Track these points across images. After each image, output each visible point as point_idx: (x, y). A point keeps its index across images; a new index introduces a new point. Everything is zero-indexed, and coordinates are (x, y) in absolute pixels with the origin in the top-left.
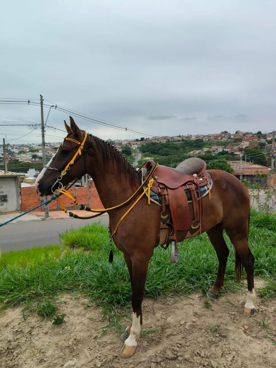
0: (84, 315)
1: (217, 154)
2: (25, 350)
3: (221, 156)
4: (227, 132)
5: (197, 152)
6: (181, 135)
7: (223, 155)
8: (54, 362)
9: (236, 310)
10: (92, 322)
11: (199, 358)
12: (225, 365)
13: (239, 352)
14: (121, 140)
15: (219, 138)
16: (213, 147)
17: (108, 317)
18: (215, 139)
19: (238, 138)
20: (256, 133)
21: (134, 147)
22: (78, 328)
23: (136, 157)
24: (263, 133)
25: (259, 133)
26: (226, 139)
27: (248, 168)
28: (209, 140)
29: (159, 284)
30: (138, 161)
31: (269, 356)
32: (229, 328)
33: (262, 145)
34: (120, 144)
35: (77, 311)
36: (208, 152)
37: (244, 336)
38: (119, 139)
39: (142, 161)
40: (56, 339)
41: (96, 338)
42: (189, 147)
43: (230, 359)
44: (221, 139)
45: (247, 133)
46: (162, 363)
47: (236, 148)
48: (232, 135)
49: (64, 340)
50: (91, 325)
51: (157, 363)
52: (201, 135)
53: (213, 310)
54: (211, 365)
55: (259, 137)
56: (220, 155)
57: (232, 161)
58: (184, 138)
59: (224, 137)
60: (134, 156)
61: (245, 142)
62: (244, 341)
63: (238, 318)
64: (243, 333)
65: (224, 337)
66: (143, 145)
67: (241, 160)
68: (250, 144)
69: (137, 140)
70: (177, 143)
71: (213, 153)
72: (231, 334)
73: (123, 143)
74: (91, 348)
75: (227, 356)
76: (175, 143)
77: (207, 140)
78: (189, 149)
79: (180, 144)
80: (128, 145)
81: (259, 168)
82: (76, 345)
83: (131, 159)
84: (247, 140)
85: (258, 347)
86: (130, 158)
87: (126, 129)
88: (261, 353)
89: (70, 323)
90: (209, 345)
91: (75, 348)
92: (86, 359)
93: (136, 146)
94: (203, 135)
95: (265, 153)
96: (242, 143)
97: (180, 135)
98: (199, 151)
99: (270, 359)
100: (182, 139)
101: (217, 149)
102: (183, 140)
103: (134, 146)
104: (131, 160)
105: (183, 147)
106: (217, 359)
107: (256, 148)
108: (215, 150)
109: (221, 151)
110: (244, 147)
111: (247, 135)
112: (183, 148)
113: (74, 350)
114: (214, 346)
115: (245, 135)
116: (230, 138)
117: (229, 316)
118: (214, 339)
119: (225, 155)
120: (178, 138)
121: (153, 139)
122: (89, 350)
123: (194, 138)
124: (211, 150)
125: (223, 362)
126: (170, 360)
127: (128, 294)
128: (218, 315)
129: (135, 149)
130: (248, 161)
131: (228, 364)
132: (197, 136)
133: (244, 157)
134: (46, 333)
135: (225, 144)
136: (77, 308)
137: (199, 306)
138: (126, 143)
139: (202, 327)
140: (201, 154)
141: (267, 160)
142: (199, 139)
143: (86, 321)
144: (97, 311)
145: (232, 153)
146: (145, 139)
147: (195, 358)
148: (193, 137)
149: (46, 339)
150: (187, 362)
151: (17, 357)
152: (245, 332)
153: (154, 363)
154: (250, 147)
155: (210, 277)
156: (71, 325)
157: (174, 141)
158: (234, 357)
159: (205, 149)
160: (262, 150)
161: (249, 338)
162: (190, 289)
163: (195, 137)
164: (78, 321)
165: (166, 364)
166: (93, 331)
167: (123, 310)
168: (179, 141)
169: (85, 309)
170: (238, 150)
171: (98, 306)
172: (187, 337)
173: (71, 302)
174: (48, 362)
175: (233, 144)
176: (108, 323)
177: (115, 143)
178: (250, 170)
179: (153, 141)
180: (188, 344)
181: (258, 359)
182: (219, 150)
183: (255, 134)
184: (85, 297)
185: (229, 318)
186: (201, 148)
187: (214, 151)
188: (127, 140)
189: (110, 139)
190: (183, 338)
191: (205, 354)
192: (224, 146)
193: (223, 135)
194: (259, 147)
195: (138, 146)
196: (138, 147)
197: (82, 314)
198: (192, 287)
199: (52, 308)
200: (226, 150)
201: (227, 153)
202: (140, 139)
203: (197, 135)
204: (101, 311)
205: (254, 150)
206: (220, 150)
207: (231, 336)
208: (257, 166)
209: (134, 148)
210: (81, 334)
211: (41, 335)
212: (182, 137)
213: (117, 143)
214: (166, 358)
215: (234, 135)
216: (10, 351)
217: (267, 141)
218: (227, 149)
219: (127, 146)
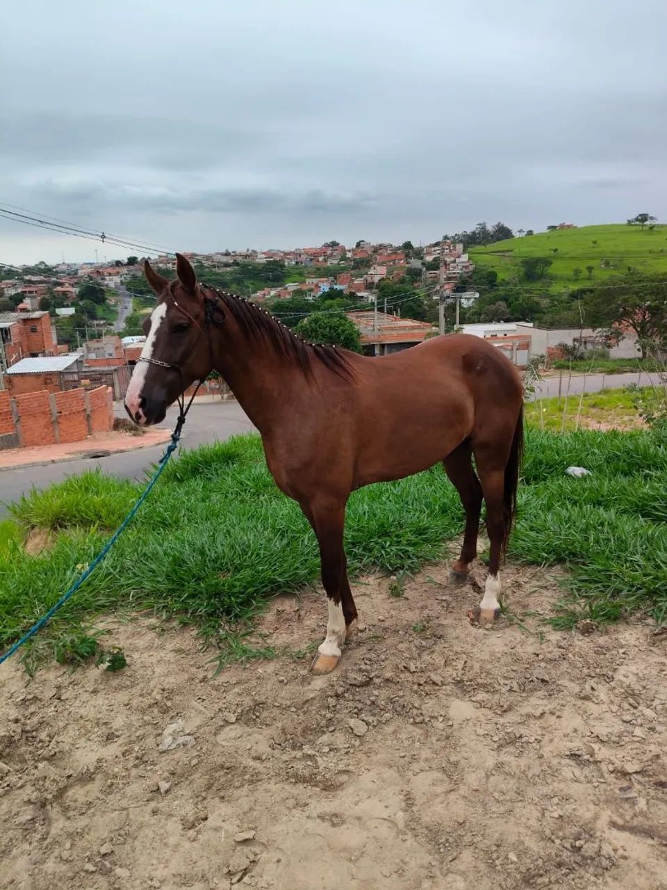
0: (162, 647)
1: (319, 297)
2: (65, 727)
3: (328, 302)
4: (338, 244)
5: (273, 293)
6: (230, 251)
7: (333, 299)
8: (137, 734)
9: (448, 592)
10: (183, 655)
11: (408, 674)
12: (455, 676)
13: (471, 655)
14: (75, 264)
15: (321, 259)
16: (308, 281)
17: (213, 641)
18: (311, 260)
19: (362, 260)
20: (401, 245)
21: (112, 282)
22: (159, 670)
23: (119, 309)
24: (416, 245)
25: (408, 246)
26: (336, 262)
27: (392, 329)
28: (297, 263)
29: (298, 568)
30: (127, 318)
31: (520, 650)
32: (445, 622)
33: (415, 274)
34: (73, 273)
35: (142, 643)
36: (298, 292)
37: (473, 630)
38: (67, 262)
39: (137, 319)
40: (122, 697)
41: (204, 680)
42: (252, 281)
43: (460, 666)
44: (325, 261)
45: (381, 247)
46: (346, 695)
47: (358, 281)
48: (349, 251)
49: (140, 695)
50: (184, 662)
51: (337, 696)
52: (279, 251)
53: (407, 599)
54: (431, 682)
55: (407, 256)
56: (326, 299)
57: (356, 314)
58: (239, 259)
59: (331, 256)
60: (115, 306)
61: (378, 268)
62: (475, 638)
63: (454, 604)
64: (469, 625)
65: (440, 637)
66: (134, 277)
67: (376, 309)
68: (390, 273)
69: (118, 263)
70: (221, 270)
71: (310, 295)
72: (450, 630)
73: (81, 273)
74: (204, 697)
75: (454, 663)
76: (216, 270)
77: (293, 263)
78: (251, 286)
79: (231, 273)
80: (95, 276)
81: (413, 328)
82: (168, 698)
83: (107, 312)
84: (382, 264)
85: (499, 642)
86: (104, 310)
87: (103, 237)
88: (506, 649)
89: (138, 666)
90: (418, 654)
91: (169, 704)
92: (202, 717)
93: (117, 279)
94: (282, 250)
95: (421, 292)
96: (372, 271)
97: (227, 251)
98: (279, 289)
99: (523, 655)
100: (235, 260)
101: (317, 286)
102: (236, 263)
103: (110, 280)
104: (105, 317)
105: (239, 282)
106: (439, 671)
107: (402, 281)
108: (313, 287)
109: (327, 290)
110: (376, 279)
111: (381, 251)
112: (239, 284)
113: (168, 707)
114: (427, 652)
115: (377, 250)
116: (344, 258)
117: (439, 604)
118: (424, 643)
119: (338, 300)
120: (225, 259)
121: (161, 259)
122: (200, 701)
123: (261, 260)
124: (305, 288)
125: (450, 673)
126: (359, 687)
127: (243, 593)
128: (420, 605)
129: (116, 287)
130: (390, 312)
131: (460, 674)
132: (269, 254)
133: (383, 303)
134: (95, 692)
135: (333, 274)
136: (141, 636)
137: (380, 596)
138: (90, 270)
139: (398, 628)
140: (282, 298)
141: (426, 308)
142: (275, 261)
143: (171, 656)
144: (187, 635)
145: (352, 295)
146: (139, 259)
147: (402, 676)
148: (259, 256)
149: (100, 700)
150: (390, 685)
151: (50, 742)
152: (472, 625)
153: (331, 697)
154: (389, 279)
155: (388, 543)
156: (142, 667)
157: (214, 266)
158: (465, 662)
159: (292, 286)
160: (416, 285)
161: (481, 631)
162: (356, 569)
163: (263, 256)
164: (154, 660)
165: (353, 695)
166: (194, 670)
167: (239, 624)
168: (227, 265)
169: (160, 635)
170: (363, 286)
171: (185, 625)
172: (376, 648)
173: (122, 629)
174: (124, 736)
175: (353, 272)
176: (218, 652)
177: (57, 272)
178: (394, 333)
179: (161, 265)
180: (383, 657)
181: (503, 660)
182: (322, 287)
183: (399, 248)
184: (148, 615)
185: (439, 607)
186: (281, 283)
187: (311, 290)
188: (91, 264)
189: (43, 262)
190: (370, 650)
191: (416, 668)
192: (332, 278)
193: (329, 252)
194: (407, 277)
195: (122, 279)
196: (121, 282)
197: (156, 645)
198: (359, 565)
199: (91, 643)
200: (338, 287)
201: (340, 294)
202: (126, 261)
203: (270, 251)
204: (194, 633)
205: (398, 286)
206: (325, 287)
207: (452, 633)
208: (409, 323)
209: (112, 285)
210: (171, 679)
211: (85, 696)
212: (234, 256)
213: (64, 272)
214: (351, 685)
215: (353, 250)
216: (29, 735)
217: (423, 264)
218: (340, 284)
219: (91, 278)
